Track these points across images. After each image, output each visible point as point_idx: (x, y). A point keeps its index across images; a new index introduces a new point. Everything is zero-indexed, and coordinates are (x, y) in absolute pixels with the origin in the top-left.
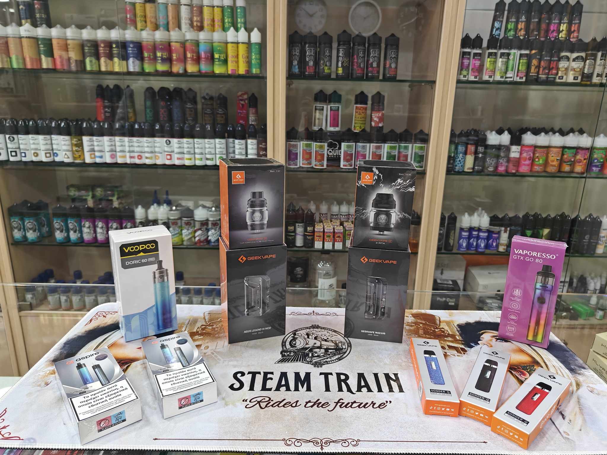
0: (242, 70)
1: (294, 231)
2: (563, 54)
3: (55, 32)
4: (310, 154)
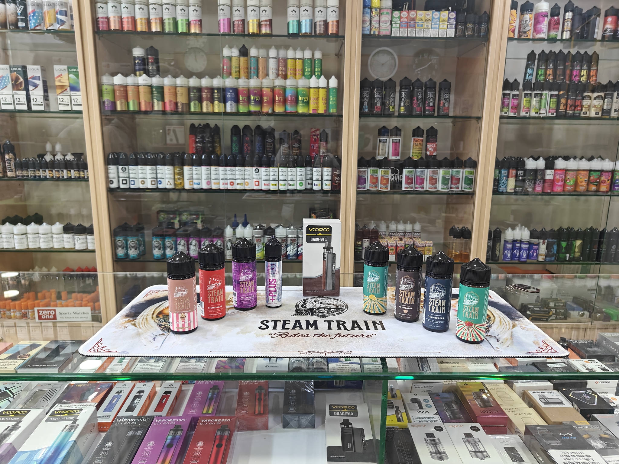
0: (321, 111)
1: (361, 246)
2: (586, 94)
3: (167, 81)
4: (377, 178)
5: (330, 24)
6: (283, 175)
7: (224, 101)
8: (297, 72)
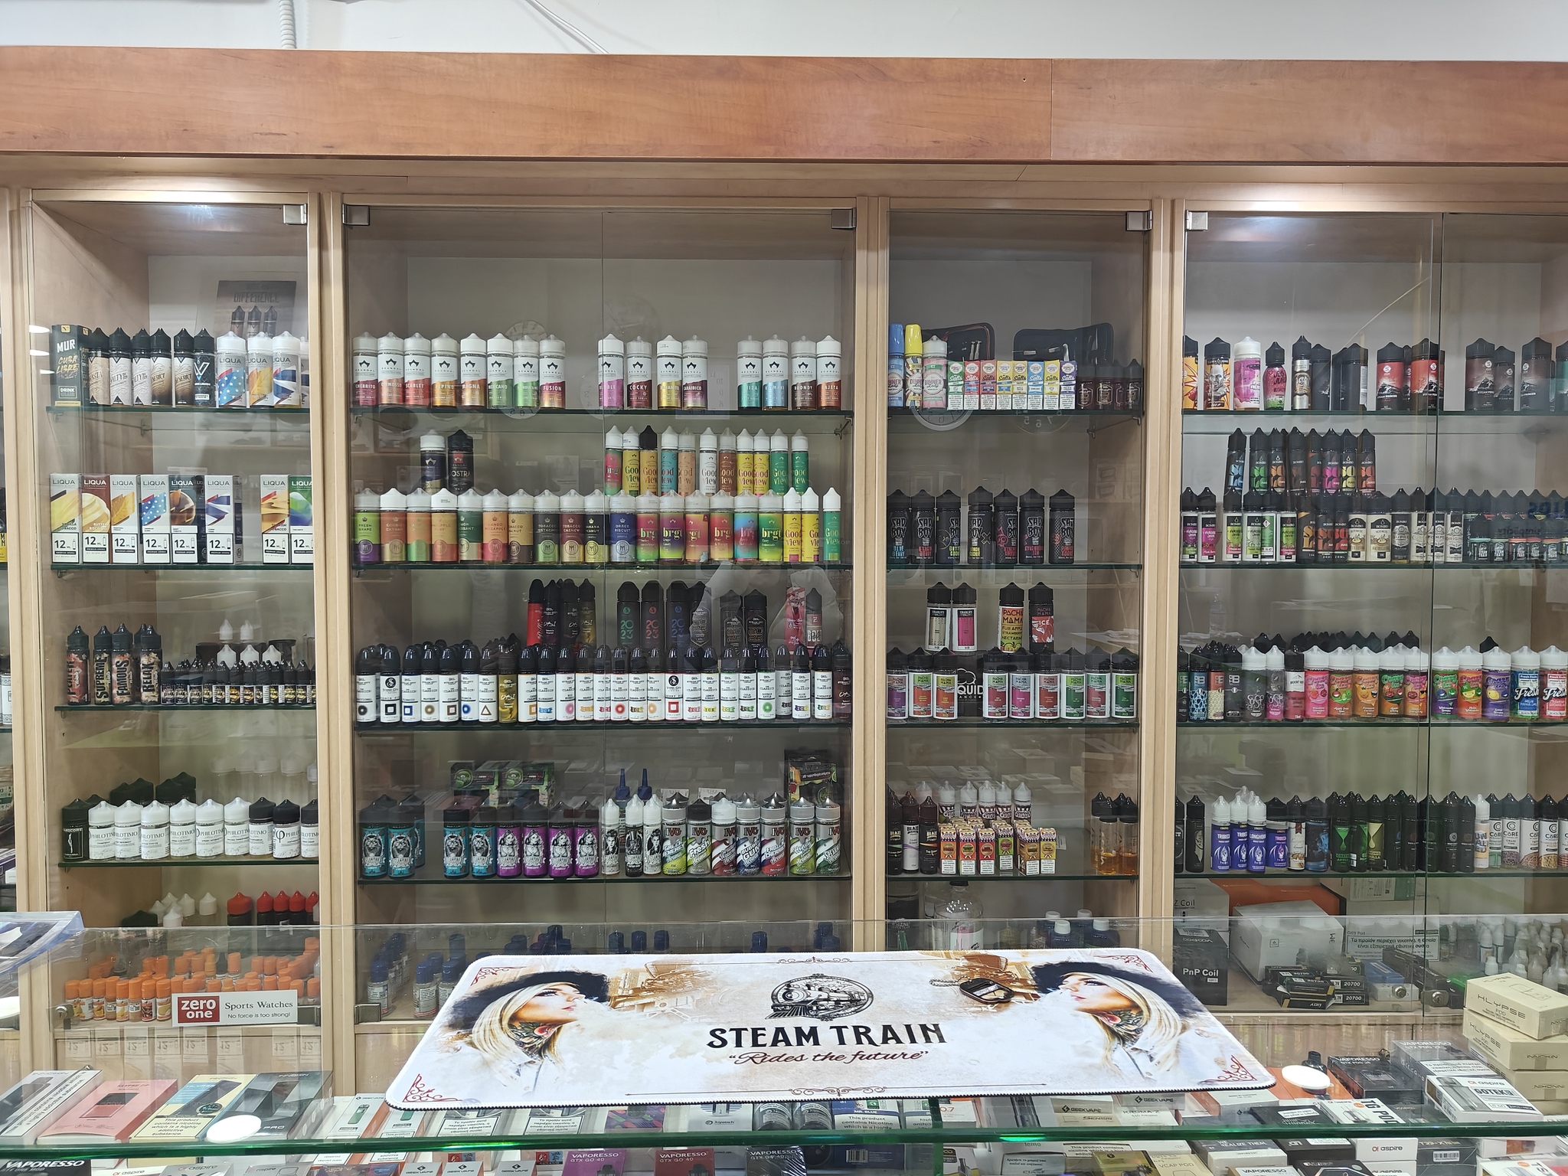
0: (808, 557)
1: (901, 841)
2: (1353, 517)
3: (491, 502)
4: (928, 694)
5: (824, 388)
6: (728, 689)
7: (608, 541)
8: (758, 478)
